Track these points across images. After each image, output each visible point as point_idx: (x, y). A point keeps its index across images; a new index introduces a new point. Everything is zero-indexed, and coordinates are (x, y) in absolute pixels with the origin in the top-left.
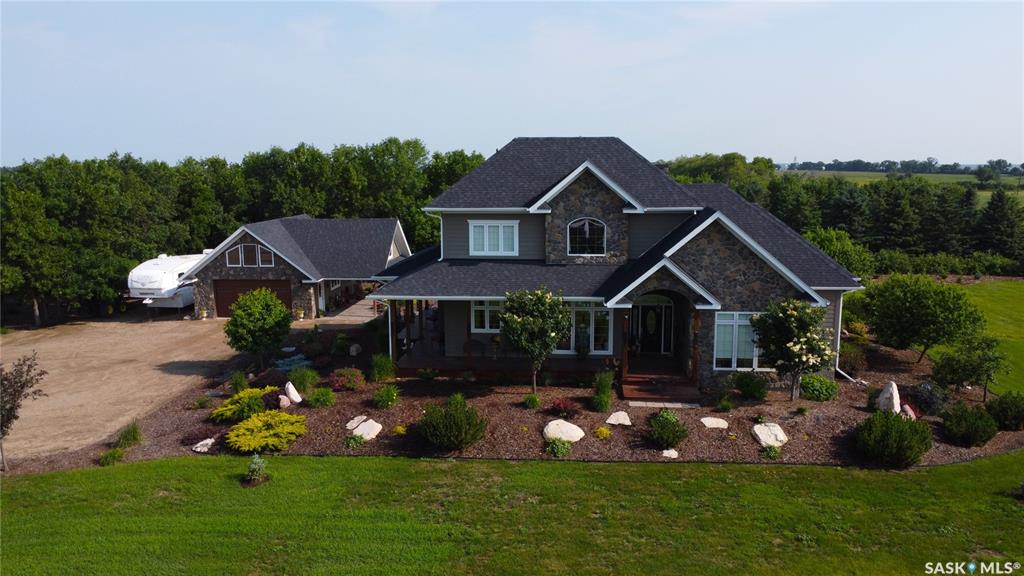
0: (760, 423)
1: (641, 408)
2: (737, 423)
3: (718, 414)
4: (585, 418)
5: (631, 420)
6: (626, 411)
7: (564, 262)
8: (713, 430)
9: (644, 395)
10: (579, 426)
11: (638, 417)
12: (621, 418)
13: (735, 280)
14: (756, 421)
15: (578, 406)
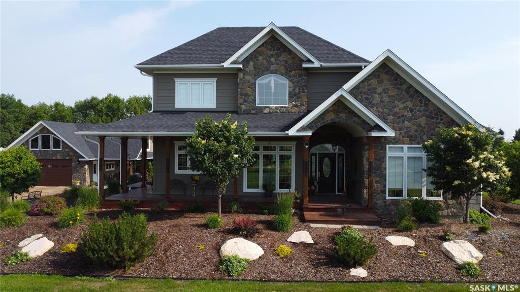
0: (449, 240)
1: (322, 228)
2: (423, 241)
3: (401, 233)
4: (266, 237)
5: (313, 238)
6: (308, 231)
7: (253, 112)
8: (400, 247)
9: (324, 218)
10: (259, 244)
11: (320, 236)
12: (302, 236)
13: (403, 116)
14: (444, 239)
15: (260, 226)
